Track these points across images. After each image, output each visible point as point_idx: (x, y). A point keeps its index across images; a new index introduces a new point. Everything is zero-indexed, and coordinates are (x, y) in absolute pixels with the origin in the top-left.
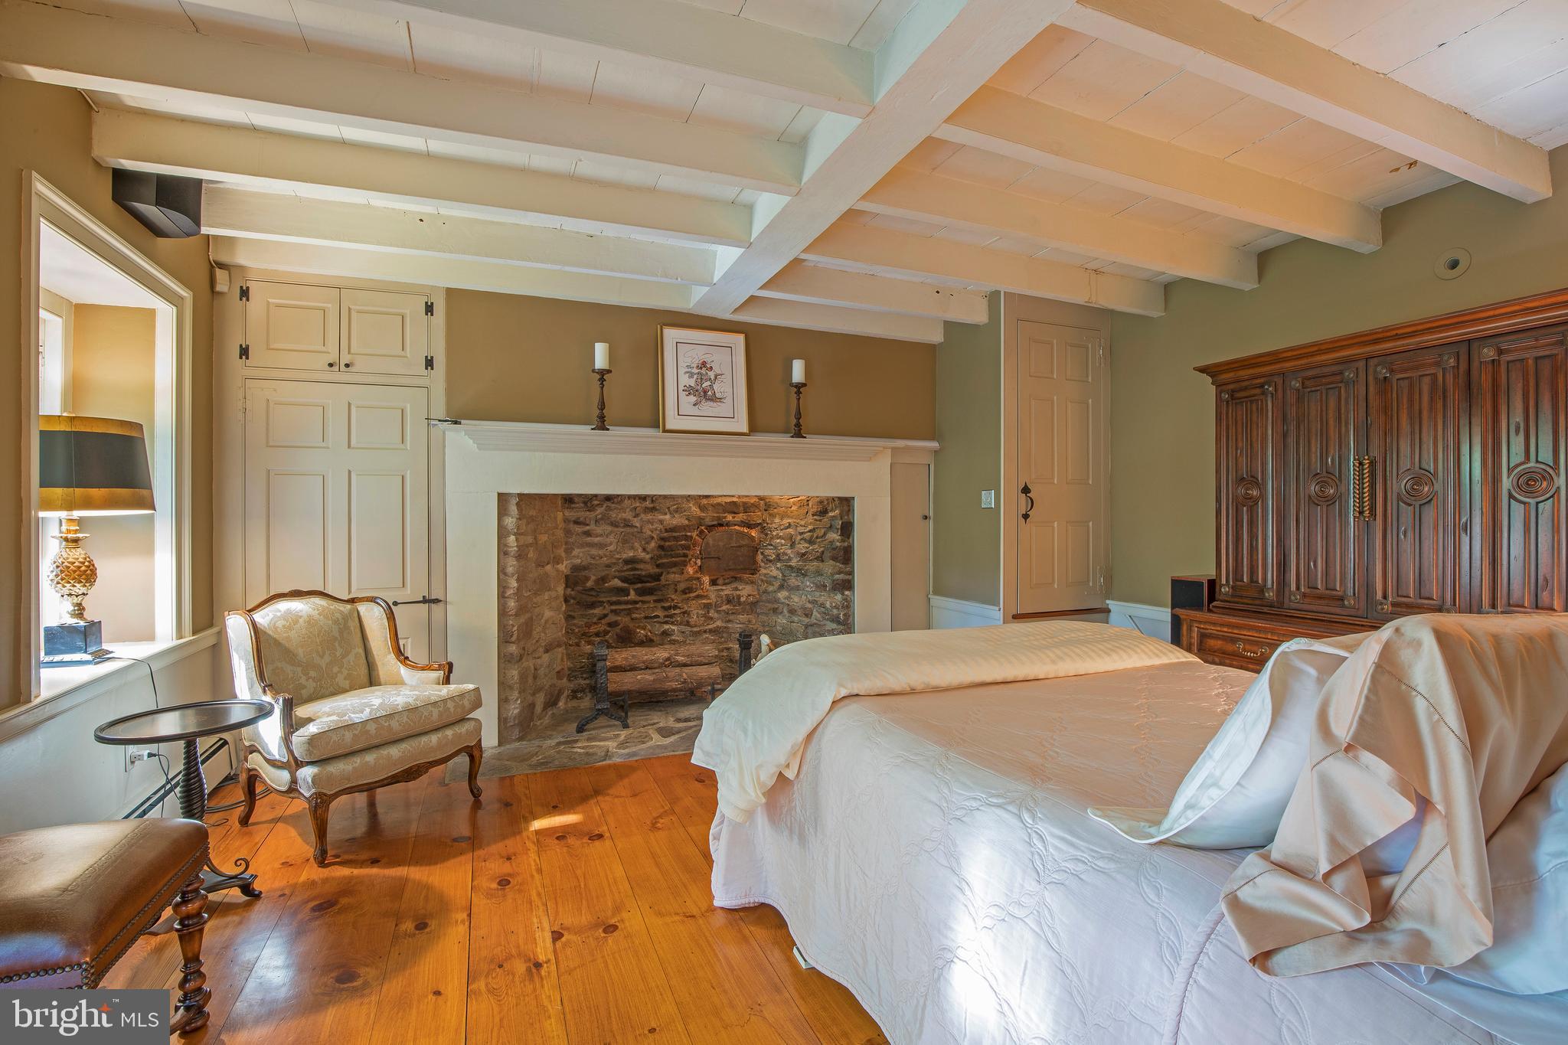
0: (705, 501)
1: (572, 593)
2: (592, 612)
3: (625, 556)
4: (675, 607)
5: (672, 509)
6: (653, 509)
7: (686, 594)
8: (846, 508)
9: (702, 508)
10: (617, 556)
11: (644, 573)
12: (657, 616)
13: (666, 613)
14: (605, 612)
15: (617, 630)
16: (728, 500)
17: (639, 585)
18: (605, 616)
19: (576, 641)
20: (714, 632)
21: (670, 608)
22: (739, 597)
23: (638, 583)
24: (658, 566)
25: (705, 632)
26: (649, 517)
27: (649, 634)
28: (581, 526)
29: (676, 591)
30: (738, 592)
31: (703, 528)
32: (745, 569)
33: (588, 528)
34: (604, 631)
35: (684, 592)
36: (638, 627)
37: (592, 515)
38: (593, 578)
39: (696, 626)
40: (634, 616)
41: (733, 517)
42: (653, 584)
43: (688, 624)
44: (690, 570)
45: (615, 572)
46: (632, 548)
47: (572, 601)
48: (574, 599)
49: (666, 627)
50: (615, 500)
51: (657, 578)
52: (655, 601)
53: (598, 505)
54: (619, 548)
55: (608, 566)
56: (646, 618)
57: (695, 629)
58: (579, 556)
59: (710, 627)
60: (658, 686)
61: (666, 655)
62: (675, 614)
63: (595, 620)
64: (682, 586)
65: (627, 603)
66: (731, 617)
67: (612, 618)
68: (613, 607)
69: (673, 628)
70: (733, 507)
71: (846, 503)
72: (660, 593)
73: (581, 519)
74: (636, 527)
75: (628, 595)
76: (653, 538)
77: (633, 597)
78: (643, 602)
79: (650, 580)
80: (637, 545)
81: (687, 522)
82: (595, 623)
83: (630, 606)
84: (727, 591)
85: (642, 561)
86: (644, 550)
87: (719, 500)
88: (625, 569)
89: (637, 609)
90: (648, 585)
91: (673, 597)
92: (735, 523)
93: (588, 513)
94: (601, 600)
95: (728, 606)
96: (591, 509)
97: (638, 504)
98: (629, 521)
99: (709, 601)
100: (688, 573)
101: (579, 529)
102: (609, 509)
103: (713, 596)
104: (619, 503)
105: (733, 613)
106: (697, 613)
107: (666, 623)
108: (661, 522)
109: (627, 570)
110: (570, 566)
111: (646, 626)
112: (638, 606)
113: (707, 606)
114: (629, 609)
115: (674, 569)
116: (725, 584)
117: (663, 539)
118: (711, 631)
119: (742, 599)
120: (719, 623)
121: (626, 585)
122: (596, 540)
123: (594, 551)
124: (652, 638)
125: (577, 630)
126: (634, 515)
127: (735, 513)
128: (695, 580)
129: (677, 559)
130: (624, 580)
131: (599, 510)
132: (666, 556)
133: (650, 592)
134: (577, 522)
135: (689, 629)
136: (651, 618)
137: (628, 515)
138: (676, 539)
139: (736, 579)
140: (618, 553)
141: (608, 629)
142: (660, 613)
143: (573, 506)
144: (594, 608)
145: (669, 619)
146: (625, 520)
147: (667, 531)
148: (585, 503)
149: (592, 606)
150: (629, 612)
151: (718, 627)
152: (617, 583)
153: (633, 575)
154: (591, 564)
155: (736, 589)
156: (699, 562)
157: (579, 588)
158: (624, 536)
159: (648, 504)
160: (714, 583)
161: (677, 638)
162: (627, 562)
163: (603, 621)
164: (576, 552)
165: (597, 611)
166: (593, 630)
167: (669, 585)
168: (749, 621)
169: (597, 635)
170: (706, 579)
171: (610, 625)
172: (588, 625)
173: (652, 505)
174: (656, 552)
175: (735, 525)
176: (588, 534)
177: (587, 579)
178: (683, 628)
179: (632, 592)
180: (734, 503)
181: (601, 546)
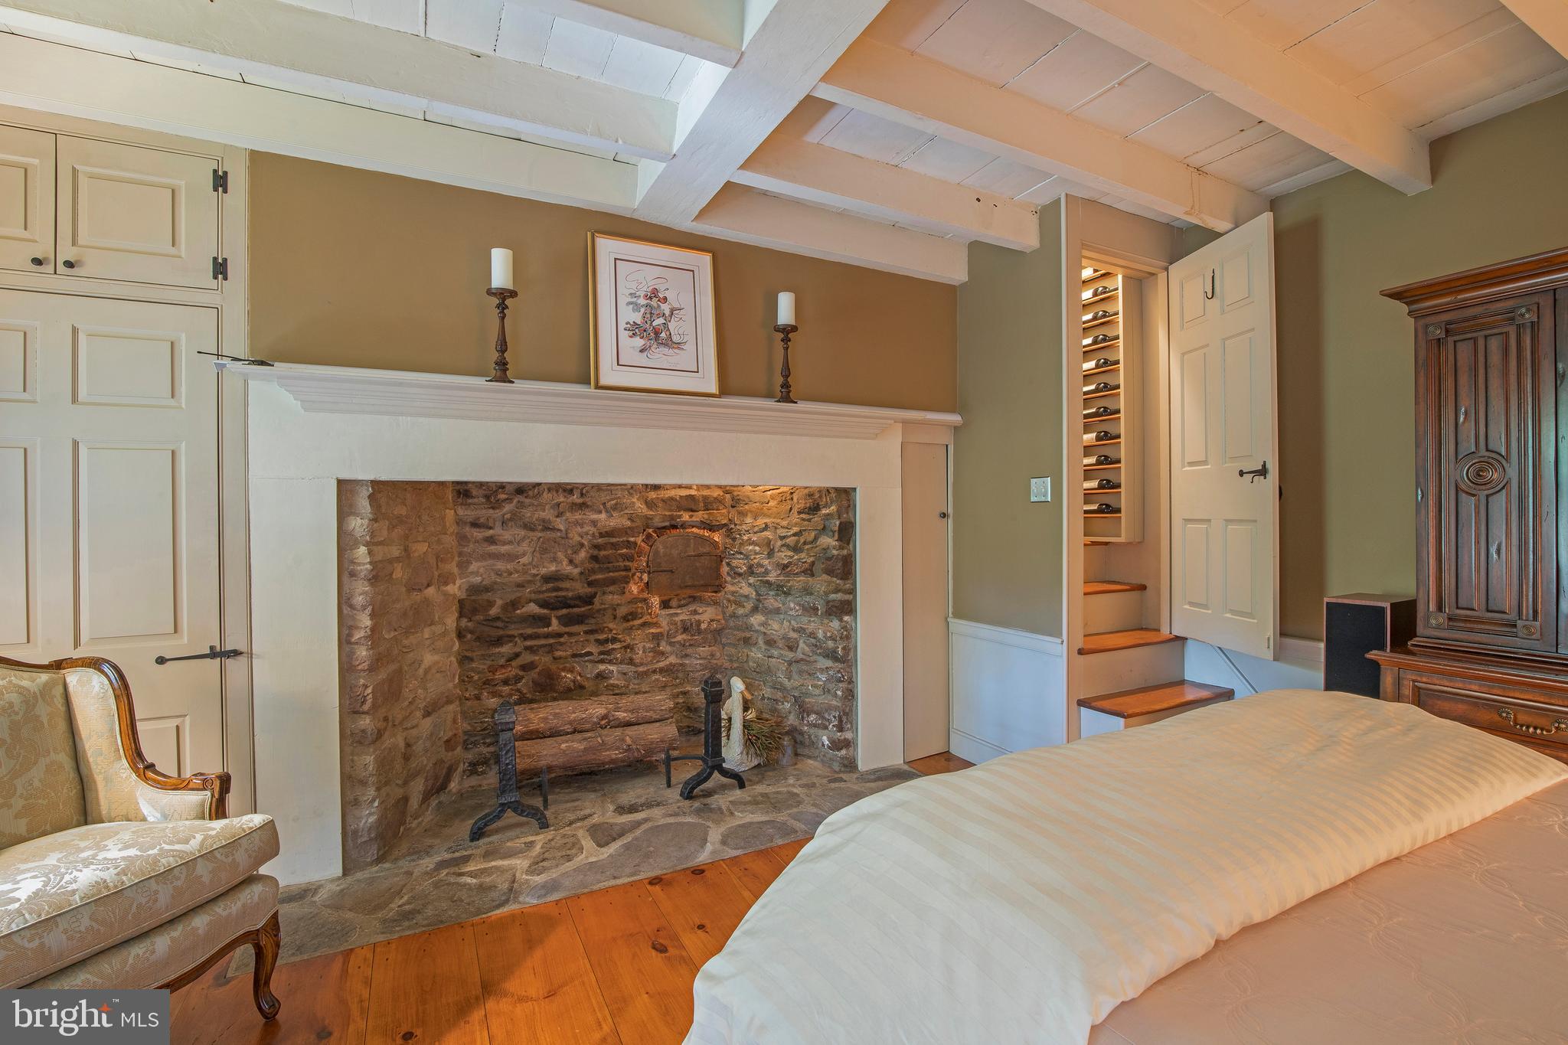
0: (653, 495)
1: (469, 624)
2: (497, 650)
3: (543, 571)
4: (614, 640)
5: (608, 505)
6: (583, 506)
7: (628, 621)
8: (845, 503)
9: (650, 504)
10: (534, 571)
11: (570, 594)
12: (589, 654)
13: (602, 648)
14: (517, 650)
15: (534, 674)
16: (684, 493)
17: (564, 611)
18: (517, 655)
19: (476, 692)
20: (666, 671)
21: (607, 641)
22: (699, 623)
23: (563, 608)
24: (590, 584)
25: (654, 672)
26: (578, 516)
27: (579, 678)
28: (482, 530)
29: (615, 617)
30: (697, 617)
31: (650, 531)
32: (706, 585)
33: (491, 532)
34: (517, 675)
35: (626, 619)
36: (564, 669)
37: (498, 514)
38: (499, 602)
39: (642, 664)
40: (558, 654)
41: (691, 517)
42: (583, 609)
43: (631, 662)
44: (634, 589)
45: (530, 592)
46: (554, 560)
47: (469, 636)
48: (471, 632)
49: (602, 667)
50: (530, 493)
51: (588, 600)
52: (586, 632)
53: (507, 499)
54: (535, 559)
55: (520, 585)
56: (574, 656)
57: (641, 669)
58: (479, 572)
59: (661, 665)
60: (590, 757)
61: (601, 711)
62: (614, 649)
63: (502, 661)
64: (622, 611)
65: (547, 636)
66: (689, 651)
67: (527, 658)
68: (529, 643)
69: (611, 668)
70: (690, 504)
71: (845, 495)
72: (593, 621)
73: (482, 520)
74: (559, 530)
75: (549, 625)
76: (582, 545)
77: (556, 628)
78: (570, 634)
79: (580, 603)
80: (560, 555)
81: (629, 523)
82: (502, 666)
83: (552, 641)
84: (683, 615)
85: (568, 578)
86: (571, 562)
87: (673, 493)
88: (544, 588)
89: (561, 644)
90: (576, 610)
91: (611, 625)
92: (694, 524)
93: (491, 511)
94: (511, 633)
95: (684, 636)
96: (496, 505)
97: (562, 499)
98: (549, 521)
99: (658, 630)
100: (631, 592)
101: (479, 534)
102: (521, 505)
103: (664, 623)
104: (535, 497)
105: (690, 645)
106: (644, 647)
107: (602, 661)
108: (594, 523)
109: (548, 591)
110: (465, 587)
111: (573, 667)
112: (562, 640)
113: (657, 638)
114: (551, 645)
115: (611, 588)
116: (679, 606)
117: (596, 547)
118: (661, 670)
119: (703, 626)
120: (672, 659)
121: (545, 611)
122: (504, 549)
123: (500, 565)
124: (583, 684)
125: (476, 678)
126: (556, 513)
127: (692, 511)
128: (640, 602)
129: (616, 574)
130: (543, 604)
131: (508, 507)
132: (601, 570)
133: (580, 620)
134: (475, 525)
135: (633, 668)
136: (581, 655)
137: (548, 514)
138: (614, 546)
139: (694, 599)
140: (535, 567)
141: (521, 673)
142: (593, 648)
143: (470, 501)
144: (502, 645)
145: (606, 657)
146: (544, 521)
147: (601, 535)
148: (487, 497)
149: (499, 641)
150: (551, 649)
151: (671, 664)
152: (533, 608)
153: (556, 597)
154: (495, 583)
155: (695, 612)
156: (645, 577)
157: (480, 617)
158: (543, 543)
159: (575, 498)
160: (665, 605)
161: (616, 682)
162: (547, 579)
163: (514, 663)
164: (474, 567)
165: (506, 649)
166: (499, 676)
167: (605, 609)
168: (712, 655)
169: (506, 682)
170: (655, 601)
171: (524, 668)
172: (493, 670)
173: (580, 501)
174: (588, 565)
175: (693, 527)
176: (491, 540)
177: (491, 604)
178: (624, 668)
179: (554, 621)
180: (691, 497)
181: (511, 557)
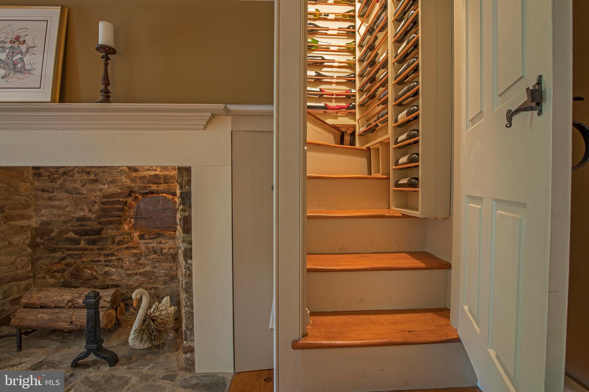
0: (134, 174)
1: (41, 241)
2: (54, 255)
3: (77, 215)
4: (112, 255)
5: (108, 180)
6: (96, 181)
7: (120, 245)
9: (133, 180)
10: (73, 215)
11: (89, 228)
12: (99, 261)
13: (106, 259)
14: (64, 255)
15: (71, 269)
16: (152, 173)
17: (87, 237)
18: (64, 258)
19: (43, 275)
20: (143, 274)
21: (108, 255)
22: (162, 249)
23: (86, 235)
24: (99, 223)
25: (136, 274)
26: (93, 186)
27: (95, 273)
28: (47, 193)
29: (113, 243)
30: (161, 245)
31: (137, 195)
32: (168, 227)
33: (52, 194)
34: (63, 268)
35: (119, 244)
36: (86, 268)
37: (54, 185)
38: (56, 230)
39: (128, 270)
40: (84, 259)
41: (158, 187)
42: (96, 237)
43: (122, 267)
44: (126, 227)
45: (70, 226)
46: (82, 210)
47: (42, 246)
48: (43, 245)
49: (107, 269)
50: (69, 174)
51: (99, 232)
52: (99, 249)
53: (58, 177)
54: (73, 209)
55: (65, 222)
56: (92, 261)
57: (129, 272)
58: (46, 214)
59: (141, 270)
61: (69, 298)
62: (112, 260)
63: (56, 261)
64: (118, 239)
65: (78, 250)
66: (157, 265)
67: (69, 260)
68: (69, 252)
69: (113, 270)
70: (156, 179)
72: (101, 244)
73: (46, 188)
74: (84, 194)
75: (79, 244)
76: (96, 202)
77: (83, 246)
78: (90, 250)
79: (93, 233)
80: (85, 207)
81: (120, 190)
82: (56, 263)
83: (80, 252)
84: (154, 244)
85: (89, 219)
86: (90, 211)
87: (147, 173)
88: (77, 225)
89: (85, 255)
90: (92, 237)
91: (111, 247)
92: (163, 191)
93: (51, 184)
94: (59, 246)
95: (154, 256)
96: (53, 181)
97: (85, 177)
98: (78, 189)
99: (138, 251)
100: (124, 229)
101: (46, 195)
102: (65, 180)
103: (143, 247)
104: (71, 176)
105: (157, 261)
106: (129, 260)
107: (107, 266)
108: (101, 190)
109: (78, 226)
110: (39, 222)
111: (93, 267)
112: (86, 252)
113: (138, 256)
114: (80, 254)
115: (110, 227)
116: (150, 239)
117: (103, 203)
118: (141, 274)
119: (165, 251)
120: (148, 268)
121: (78, 236)
122: (57, 203)
123: (55, 211)
124: (97, 276)
125: (44, 268)
126: (81, 185)
127: (158, 184)
128: (126, 235)
129: (113, 219)
130: (76, 233)
131: (59, 182)
132: (105, 216)
133: (93, 242)
134: (43, 190)
135: (124, 271)
136: (95, 261)
137: (78, 185)
138: (113, 203)
139: (159, 235)
140: (74, 213)
141: (66, 268)
142: (102, 258)
143: (41, 178)
144: (55, 252)
145: (108, 263)
146: (75, 188)
147: (105, 197)
148: (49, 176)
149: (54, 250)
150: (80, 257)
151: (146, 271)
152: (71, 235)
153: (82, 229)
154: (52, 220)
155: (160, 243)
156: (133, 220)
157: (45, 237)
158: (75, 200)
159: (92, 177)
160: (141, 237)
161: (115, 278)
162: (79, 219)
163: (63, 262)
164: (43, 212)
165: (58, 255)
166: (55, 268)
167: (107, 238)
168: (171, 268)
169: (58, 271)
170: (136, 234)
171: (66, 265)
172: (52, 264)
173: (95, 178)
174: (99, 213)
175: (163, 193)
176: (50, 199)
177: (52, 231)
178: (119, 270)
179: (83, 242)
180: (157, 176)
181: (59, 208)
